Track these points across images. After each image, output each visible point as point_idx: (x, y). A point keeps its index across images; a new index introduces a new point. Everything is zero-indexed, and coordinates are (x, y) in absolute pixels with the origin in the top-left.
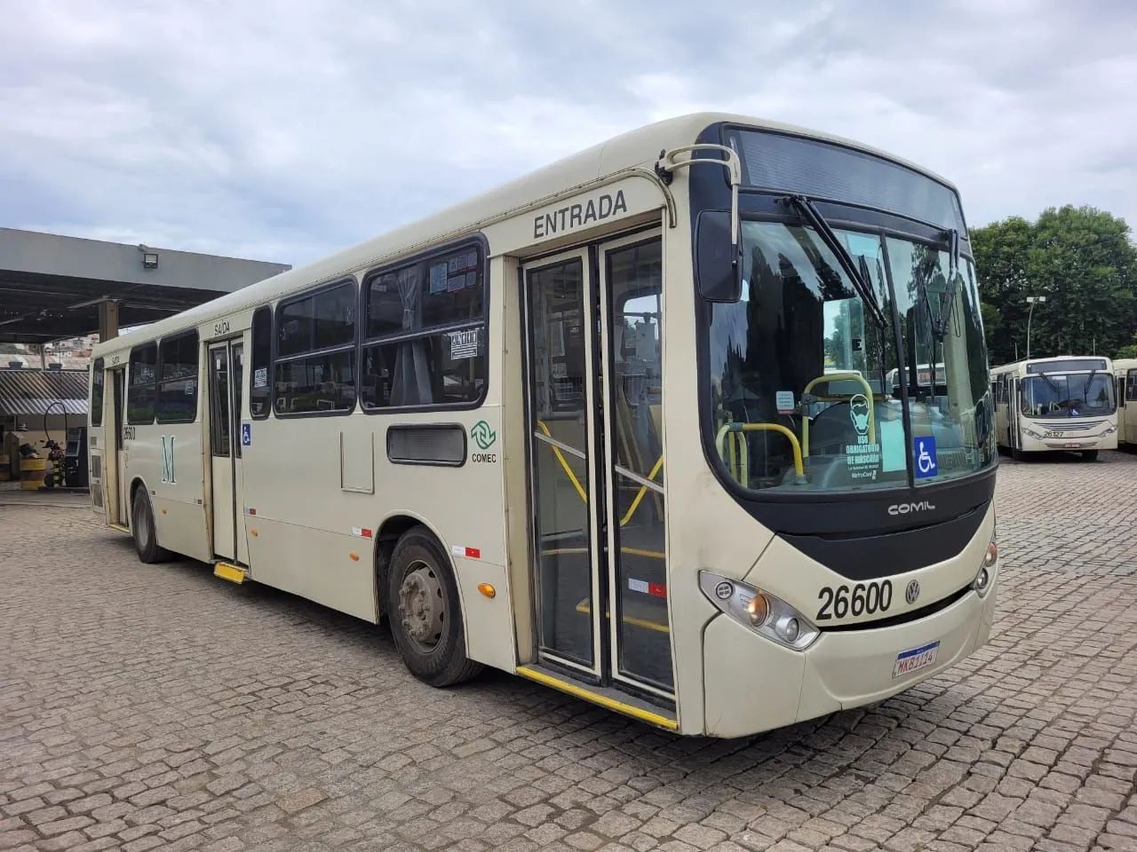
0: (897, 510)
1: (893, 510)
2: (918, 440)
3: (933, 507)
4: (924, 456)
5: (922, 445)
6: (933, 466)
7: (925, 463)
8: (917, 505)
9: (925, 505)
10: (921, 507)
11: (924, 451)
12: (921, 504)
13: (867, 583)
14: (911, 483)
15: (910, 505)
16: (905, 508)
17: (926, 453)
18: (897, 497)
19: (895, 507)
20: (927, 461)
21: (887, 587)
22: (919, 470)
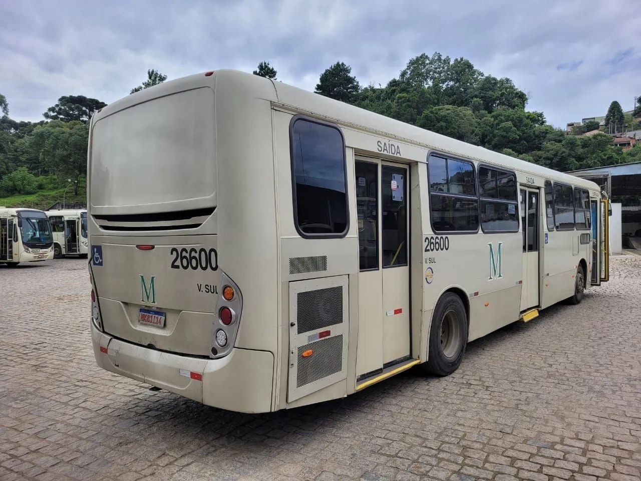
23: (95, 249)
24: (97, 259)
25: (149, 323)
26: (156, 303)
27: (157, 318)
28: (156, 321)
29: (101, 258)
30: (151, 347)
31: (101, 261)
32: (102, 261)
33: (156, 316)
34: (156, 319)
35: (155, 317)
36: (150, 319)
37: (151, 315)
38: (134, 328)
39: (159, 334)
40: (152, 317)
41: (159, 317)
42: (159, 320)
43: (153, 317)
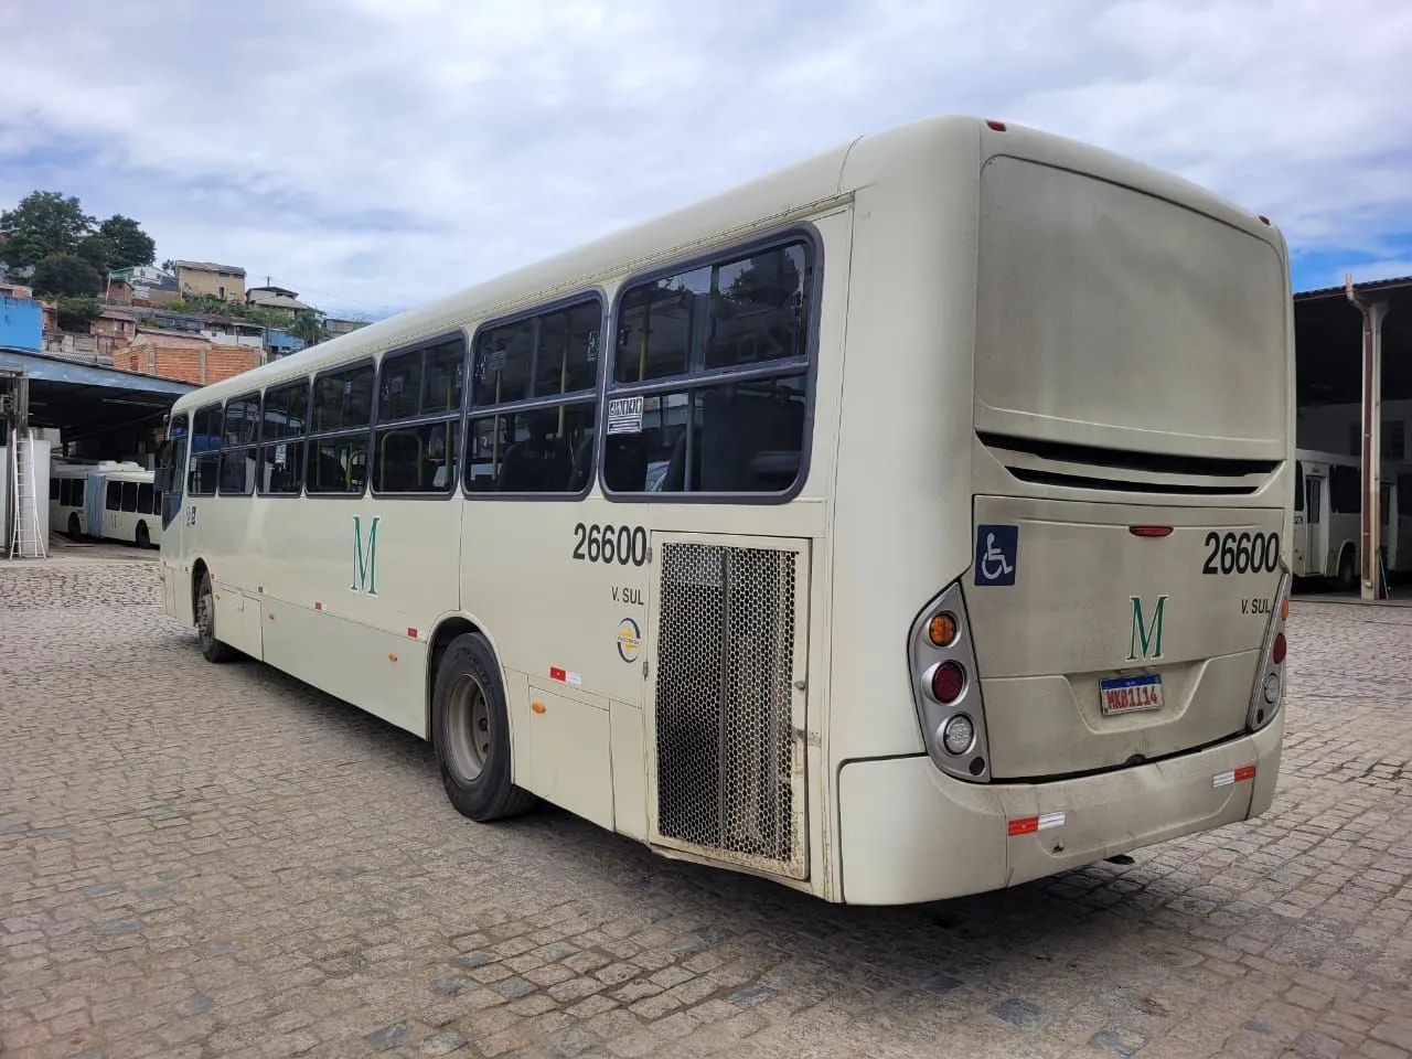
23: (991, 538)
24: (993, 566)
25: (1129, 708)
26: (1162, 656)
27: (1145, 691)
28: (1143, 700)
29: (1011, 561)
30: (1138, 760)
31: (1008, 570)
32: (1013, 572)
33: (1142, 687)
34: (1142, 695)
35: (1136, 692)
36: (1129, 698)
37: (1128, 689)
38: (1096, 732)
39: (1155, 725)
40: (1131, 691)
41: (1149, 687)
42: (1149, 694)
43: (1135, 692)
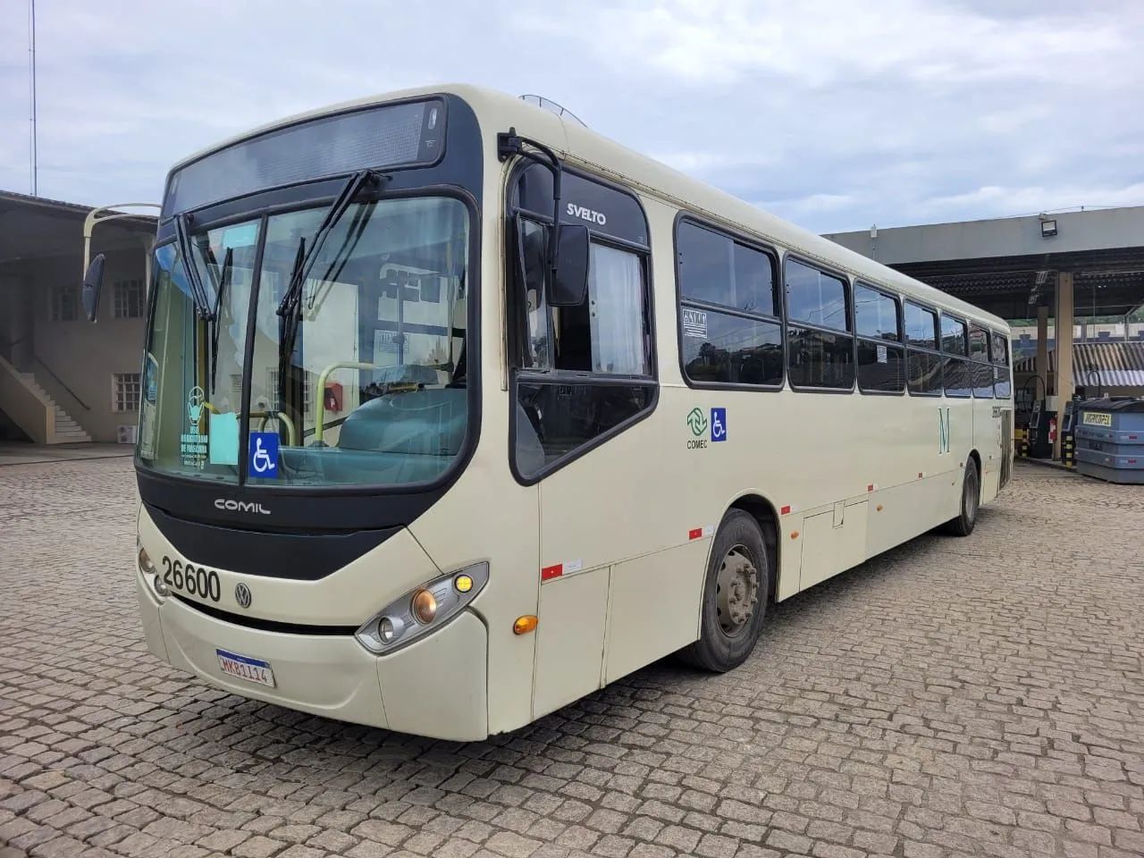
0: (224, 504)
1: (219, 503)
2: (256, 435)
3: (268, 512)
4: (260, 454)
5: (259, 442)
6: (271, 466)
7: (261, 462)
8: (247, 505)
9: (257, 508)
10: (251, 508)
11: (261, 448)
12: (251, 505)
13: (197, 566)
14: (242, 481)
15: (238, 502)
16: (233, 505)
17: (265, 451)
18: (226, 492)
19: (222, 501)
20: (265, 460)
21: (213, 577)
22: (254, 469)
